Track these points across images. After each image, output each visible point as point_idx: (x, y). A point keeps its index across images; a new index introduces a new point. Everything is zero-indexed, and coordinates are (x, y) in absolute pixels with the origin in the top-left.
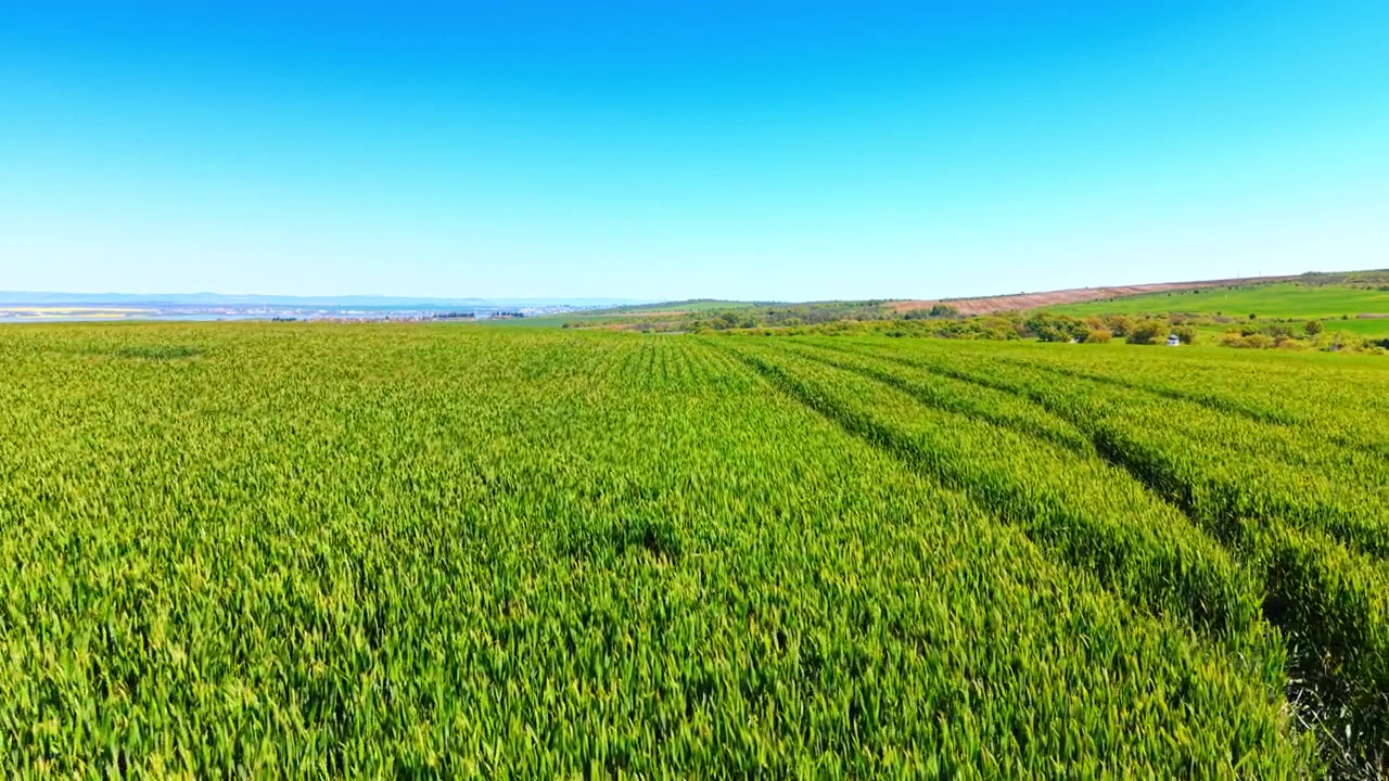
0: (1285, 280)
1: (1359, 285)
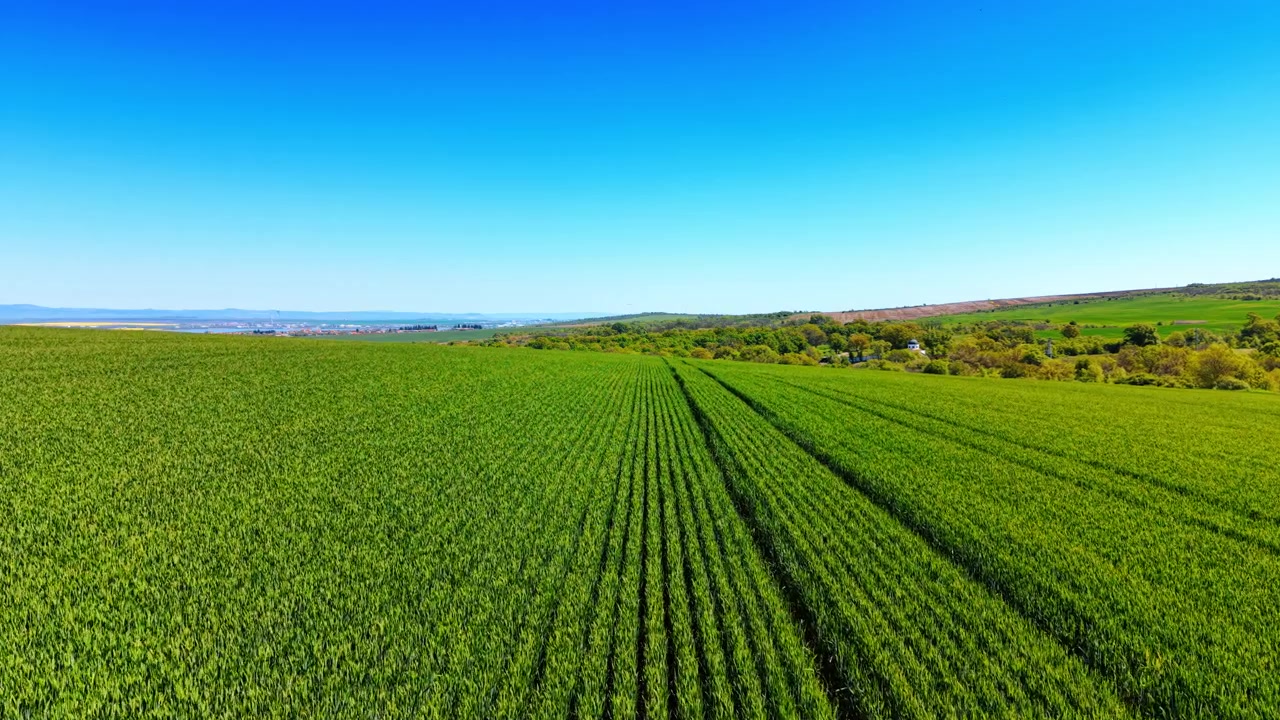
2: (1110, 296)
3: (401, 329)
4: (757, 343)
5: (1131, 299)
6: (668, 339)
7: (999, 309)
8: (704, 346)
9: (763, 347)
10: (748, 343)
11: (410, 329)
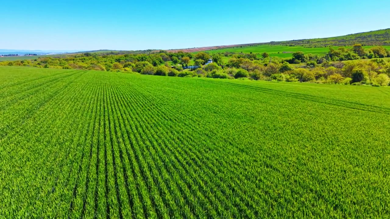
0: (265, 44)
1: (284, 45)
2: (250, 45)
3: (2, 55)
4: (142, 61)
5: (256, 46)
6: (104, 59)
7: (218, 49)
8: (119, 62)
9: (146, 62)
10: (139, 61)
11: (6, 55)
